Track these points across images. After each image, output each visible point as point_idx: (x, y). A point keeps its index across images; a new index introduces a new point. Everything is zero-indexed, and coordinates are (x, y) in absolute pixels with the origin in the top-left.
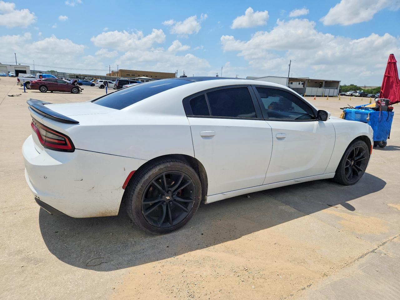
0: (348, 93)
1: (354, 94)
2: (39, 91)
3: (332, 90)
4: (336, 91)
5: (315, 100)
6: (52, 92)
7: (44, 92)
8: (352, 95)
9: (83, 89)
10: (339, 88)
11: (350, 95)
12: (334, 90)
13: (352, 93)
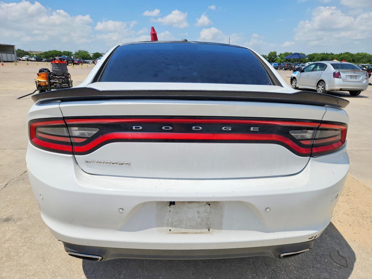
0: (24, 58)
1: (29, 59)
3: (9, 55)
4: (14, 56)
5: (3, 66)
8: (28, 60)
10: (15, 53)
11: (26, 60)
12: (10, 54)
13: (27, 58)
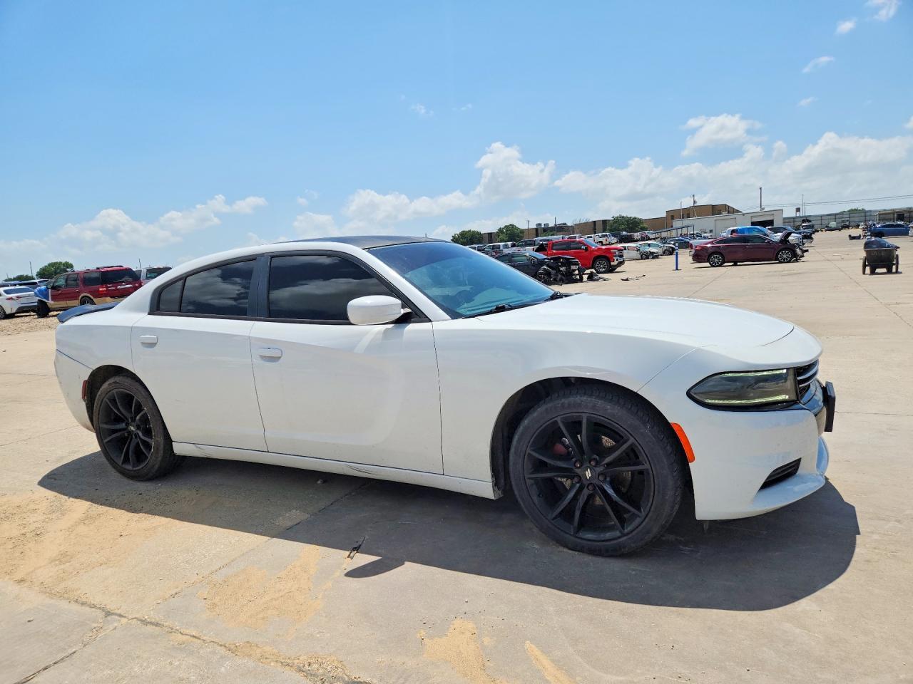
2: (708, 265)
6: (735, 265)
7: (717, 266)
9: (807, 251)
